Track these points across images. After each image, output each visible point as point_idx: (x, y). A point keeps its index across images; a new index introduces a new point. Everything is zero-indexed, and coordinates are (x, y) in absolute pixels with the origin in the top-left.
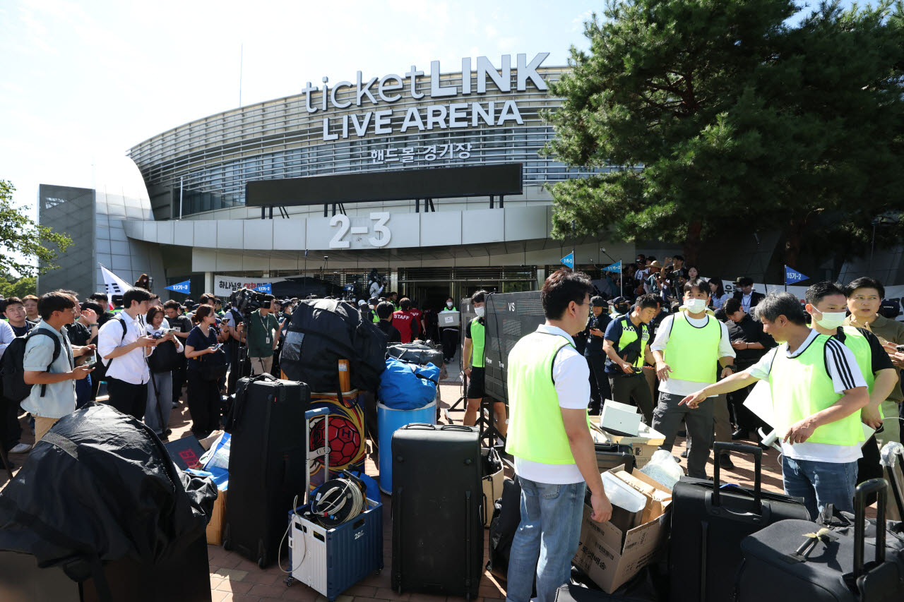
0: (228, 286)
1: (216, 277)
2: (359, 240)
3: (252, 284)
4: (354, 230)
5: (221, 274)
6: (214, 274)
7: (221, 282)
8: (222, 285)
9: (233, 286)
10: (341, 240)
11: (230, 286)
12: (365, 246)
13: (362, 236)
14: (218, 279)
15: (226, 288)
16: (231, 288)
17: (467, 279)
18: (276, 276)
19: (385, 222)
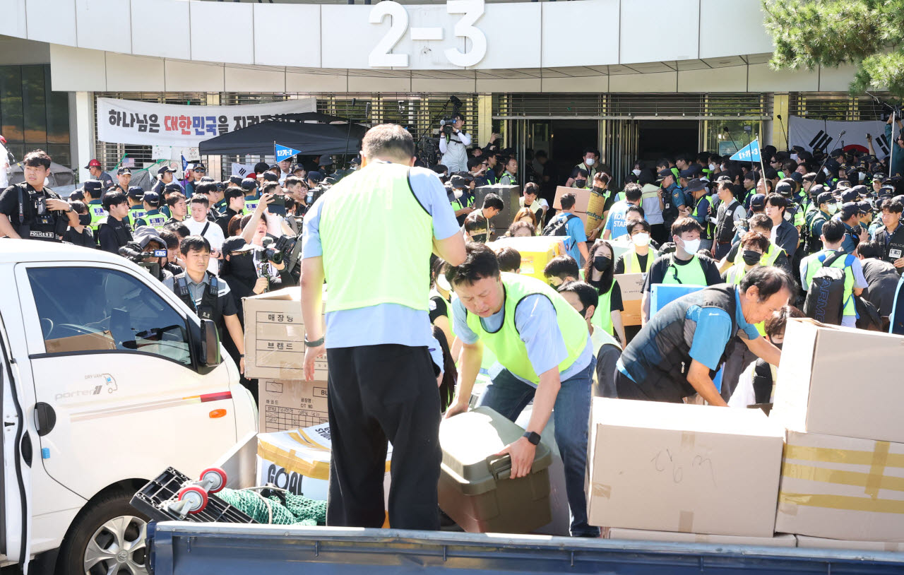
0: (128, 121)
1: (99, 100)
2: (426, 51)
3: (182, 117)
4: (416, 33)
5: (109, 95)
6: (95, 95)
7: (112, 112)
8: (115, 118)
9: (139, 121)
10: (391, 51)
11: (133, 120)
12: (435, 64)
13: (430, 46)
14: (104, 106)
15: (125, 125)
16: (136, 125)
17: (633, 115)
18: (232, 103)
19: (474, 20)
